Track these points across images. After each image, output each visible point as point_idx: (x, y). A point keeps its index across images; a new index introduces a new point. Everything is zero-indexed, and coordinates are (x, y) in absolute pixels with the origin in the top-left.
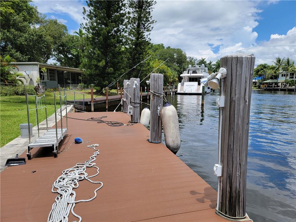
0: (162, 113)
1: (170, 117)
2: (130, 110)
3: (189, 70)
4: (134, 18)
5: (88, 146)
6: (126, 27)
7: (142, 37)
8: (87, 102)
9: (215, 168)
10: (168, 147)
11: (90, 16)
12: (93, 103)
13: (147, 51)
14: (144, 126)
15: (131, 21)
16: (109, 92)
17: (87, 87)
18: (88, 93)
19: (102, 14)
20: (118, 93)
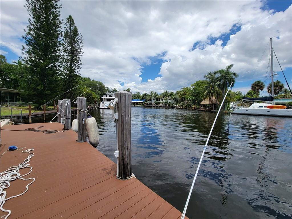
0: (86, 122)
1: (91, 124)
2: (63, 121)
3: (107, 94)
4: (67, 59)
5: (23, 152)
6: (61, 64)
7: (74, 72)
8: (25, 116)
9: (115, 153)
10: (91, 143)
11: (29, 52)
12: (31, 117)
13: (77, 81)
14: (74, 131)
15: (65, 61)
16: (47, 108)
17: (26, 104)
18: (26, 109)
19: (40, 53)
20: (54, 108)
